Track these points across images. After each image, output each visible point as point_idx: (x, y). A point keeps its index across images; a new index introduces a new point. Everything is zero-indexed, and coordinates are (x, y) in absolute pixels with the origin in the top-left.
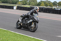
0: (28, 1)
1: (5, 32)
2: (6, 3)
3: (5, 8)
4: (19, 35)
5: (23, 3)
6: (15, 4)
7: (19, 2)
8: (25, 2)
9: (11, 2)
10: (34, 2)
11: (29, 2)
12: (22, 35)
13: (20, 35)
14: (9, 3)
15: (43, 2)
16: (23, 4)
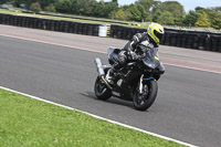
0: (151, 9)
1: (70, 118)
2: (72, 13)
3: (69, 32)
4: (119, 128)
5: (131, 15)
6: (102, 17)
7: (117, 9)
8: (141, 11)
9: (90, 10)
10: (171, 10)
11: (154, 10)
12: (131, 130)
13: (124, 129)
14: (83, 14)
15: (207, 11)
16: (132, 20)
